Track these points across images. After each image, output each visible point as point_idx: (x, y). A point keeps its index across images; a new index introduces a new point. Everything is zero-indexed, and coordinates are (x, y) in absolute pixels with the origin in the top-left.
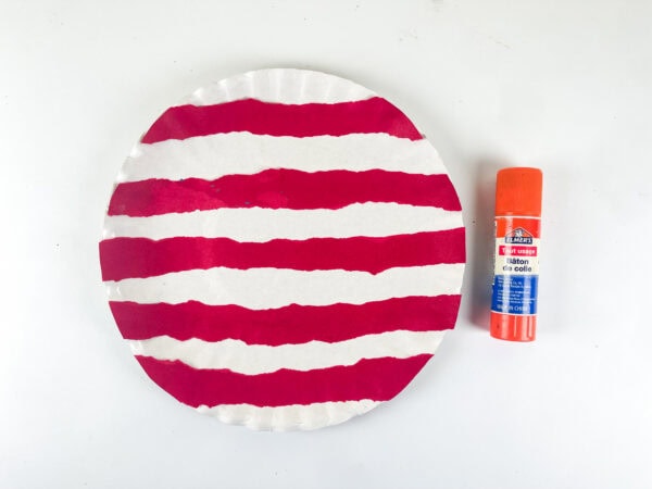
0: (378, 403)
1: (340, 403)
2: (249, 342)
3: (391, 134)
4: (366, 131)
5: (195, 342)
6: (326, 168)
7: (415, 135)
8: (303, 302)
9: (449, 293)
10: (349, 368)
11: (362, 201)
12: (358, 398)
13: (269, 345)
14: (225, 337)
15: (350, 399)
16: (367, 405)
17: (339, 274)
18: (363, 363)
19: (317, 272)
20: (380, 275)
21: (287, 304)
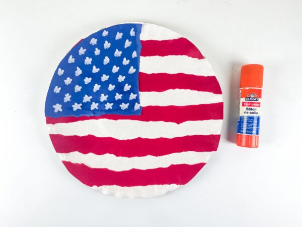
0: (179, 186)
1: (161, 185)
2: (117, 155)
3: (189, 56)
4: (177, 54)
5: (91, 155)
6: (156, 72)
7: (200, 57)
8: (144, 137)
9: (215, 134)
10: (165, 169)
11: (174, 88)
12: (170, 183)
13: (127, 157)
14: (106, 153)
15: (165, 184)
16: (174, 186)
17: (161, 123)
18: (172, 166)
19: (151, 122)
20: (181, 124)
21: (136, 137)
